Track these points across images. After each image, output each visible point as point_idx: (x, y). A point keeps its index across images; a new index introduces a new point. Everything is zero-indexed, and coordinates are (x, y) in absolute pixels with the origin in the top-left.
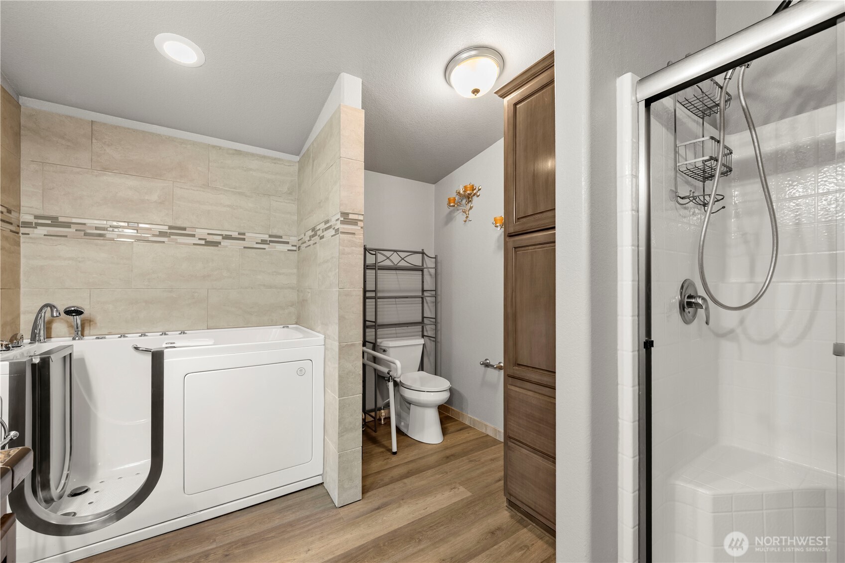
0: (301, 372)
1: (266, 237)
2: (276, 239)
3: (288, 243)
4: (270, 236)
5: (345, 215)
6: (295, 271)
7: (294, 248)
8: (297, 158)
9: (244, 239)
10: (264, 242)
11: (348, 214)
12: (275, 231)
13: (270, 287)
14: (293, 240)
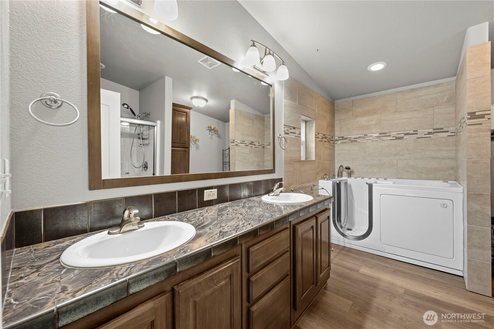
1: (431, 130)
2: (440, 130)
3: (448, 131)
4: (434, 129)
5: (471, 114)
6: (453, 148)
7: (453, 134)
8: (454, 78)
9: (417, 134)
10: (429, 133)
11: (474, 113)
12: (438, 126)
13: (434, 158)
14: (452, 129)
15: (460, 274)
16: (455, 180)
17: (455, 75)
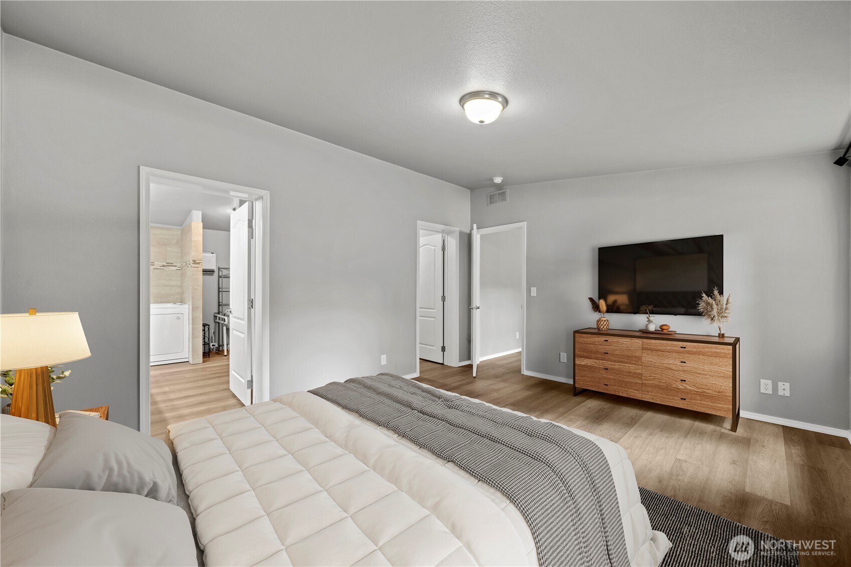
0: (178, 318)
1: (165, 264)
2: (170, 264)
3: (176, 266)
4: (167, 263)
5: (194, 261)
6: (180, 279)
7: (179, 268)
8: (180, 228)
9: (154, 265)
10: (163, 266)
11: (195, 261)
12: (169, 261)
13: (167, 286)
14: (179, 265)
15: (187, 360)
16: (181, 302)
17: (181, 226)
